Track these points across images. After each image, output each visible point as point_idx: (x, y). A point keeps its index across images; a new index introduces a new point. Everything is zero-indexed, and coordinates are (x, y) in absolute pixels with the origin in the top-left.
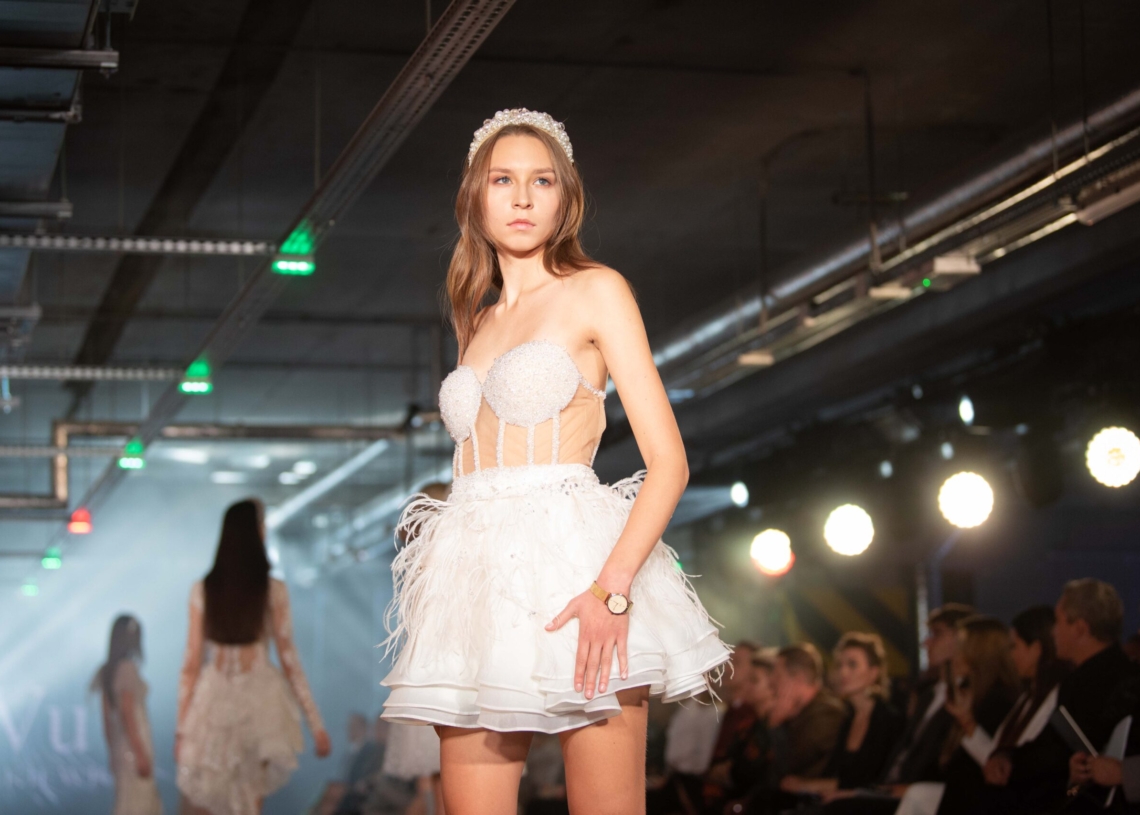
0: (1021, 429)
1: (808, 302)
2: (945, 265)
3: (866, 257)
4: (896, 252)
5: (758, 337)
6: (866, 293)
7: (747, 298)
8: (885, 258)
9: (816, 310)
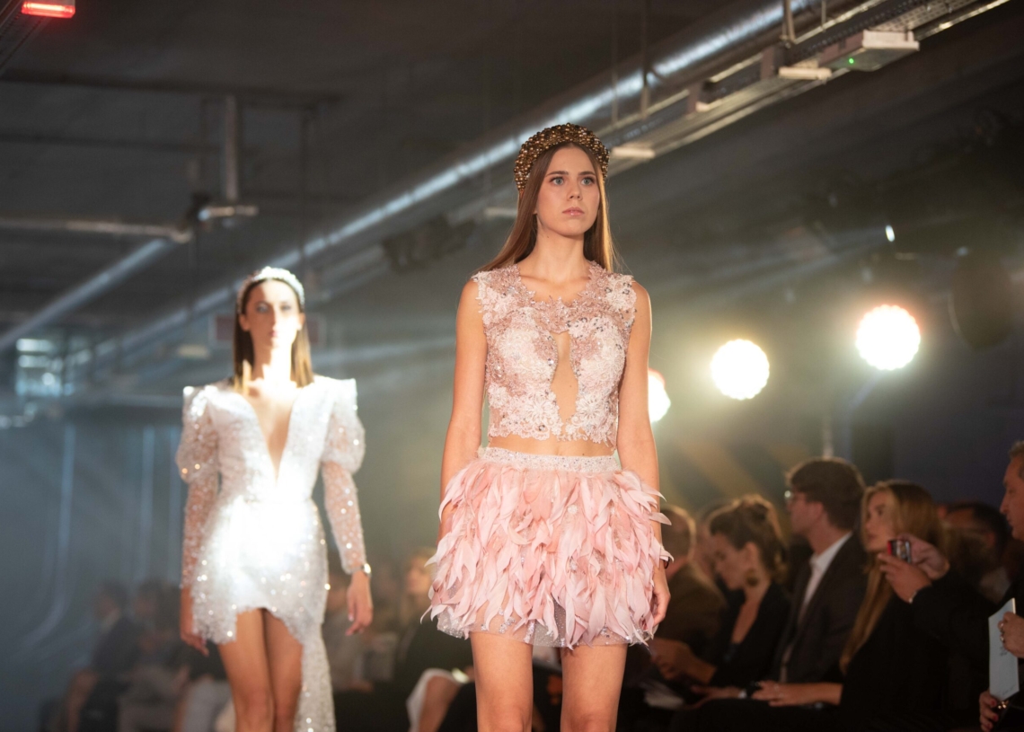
0: (962, 251)
1: (702, 81)
2: (875, 39)
3: (776, 26)
4: (817, 22)
5: (636, 124)
6: (776, 72)
7: (625, 74)
8: (800, 30)
9: (711, 92)
